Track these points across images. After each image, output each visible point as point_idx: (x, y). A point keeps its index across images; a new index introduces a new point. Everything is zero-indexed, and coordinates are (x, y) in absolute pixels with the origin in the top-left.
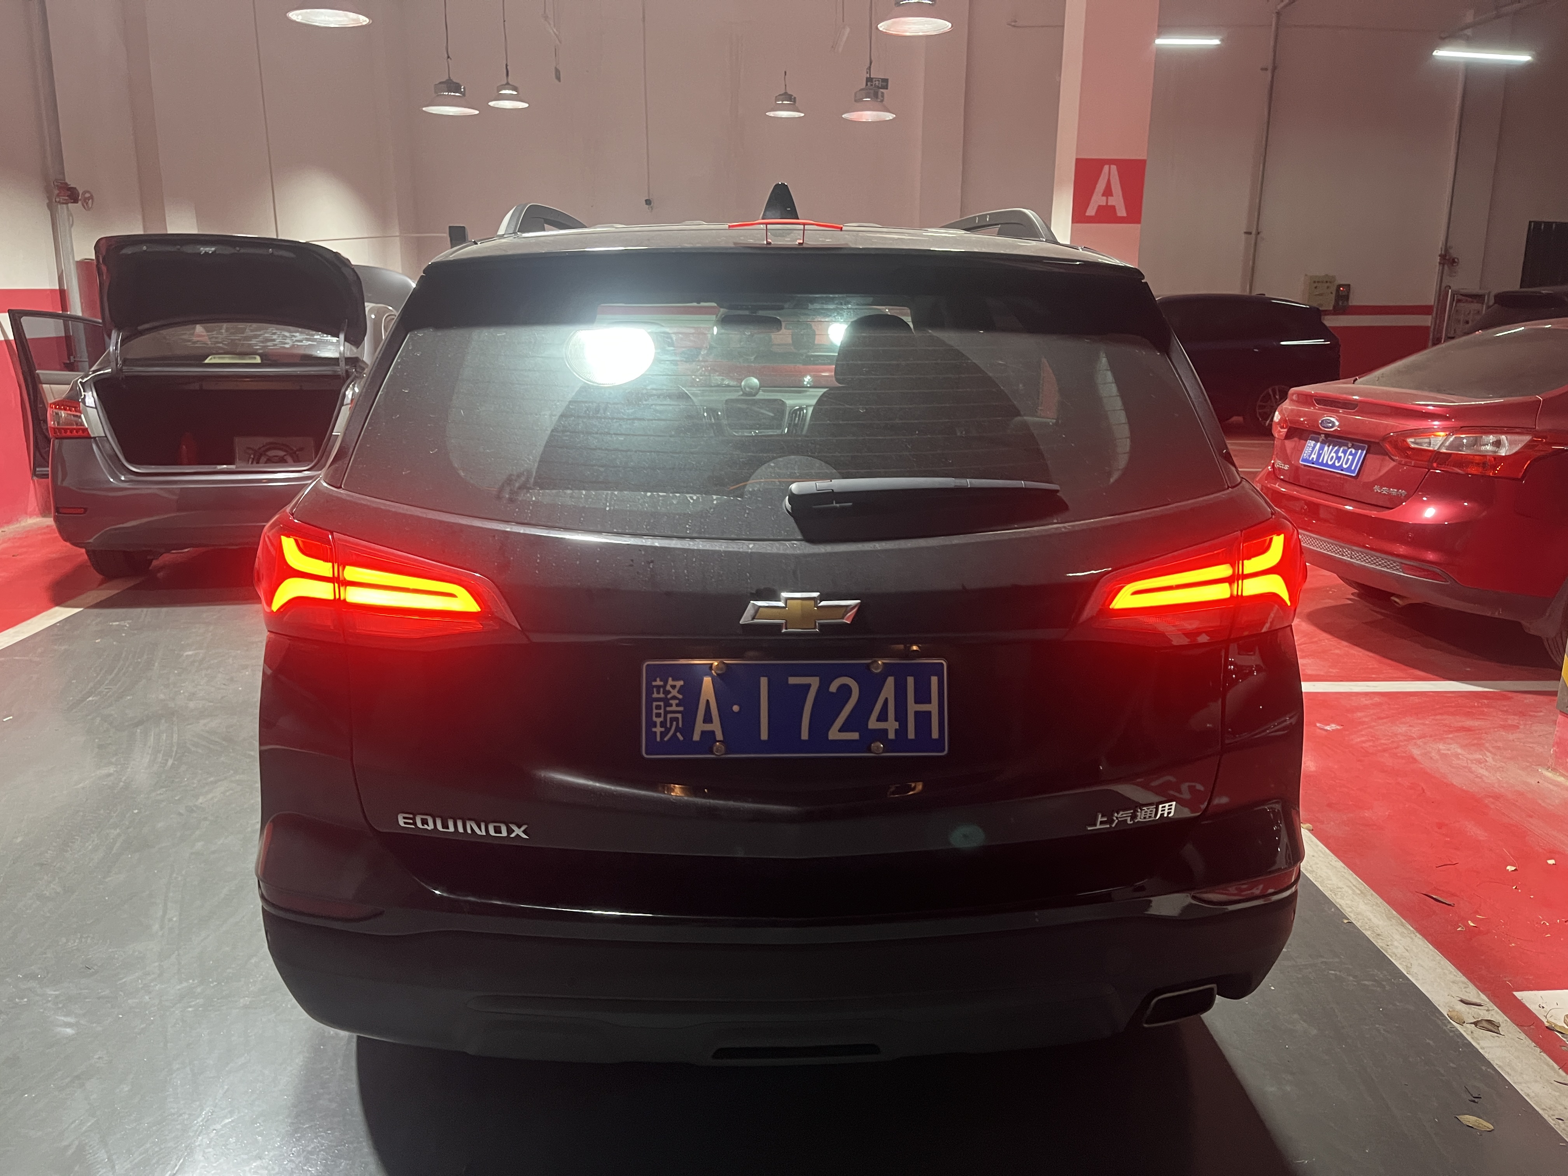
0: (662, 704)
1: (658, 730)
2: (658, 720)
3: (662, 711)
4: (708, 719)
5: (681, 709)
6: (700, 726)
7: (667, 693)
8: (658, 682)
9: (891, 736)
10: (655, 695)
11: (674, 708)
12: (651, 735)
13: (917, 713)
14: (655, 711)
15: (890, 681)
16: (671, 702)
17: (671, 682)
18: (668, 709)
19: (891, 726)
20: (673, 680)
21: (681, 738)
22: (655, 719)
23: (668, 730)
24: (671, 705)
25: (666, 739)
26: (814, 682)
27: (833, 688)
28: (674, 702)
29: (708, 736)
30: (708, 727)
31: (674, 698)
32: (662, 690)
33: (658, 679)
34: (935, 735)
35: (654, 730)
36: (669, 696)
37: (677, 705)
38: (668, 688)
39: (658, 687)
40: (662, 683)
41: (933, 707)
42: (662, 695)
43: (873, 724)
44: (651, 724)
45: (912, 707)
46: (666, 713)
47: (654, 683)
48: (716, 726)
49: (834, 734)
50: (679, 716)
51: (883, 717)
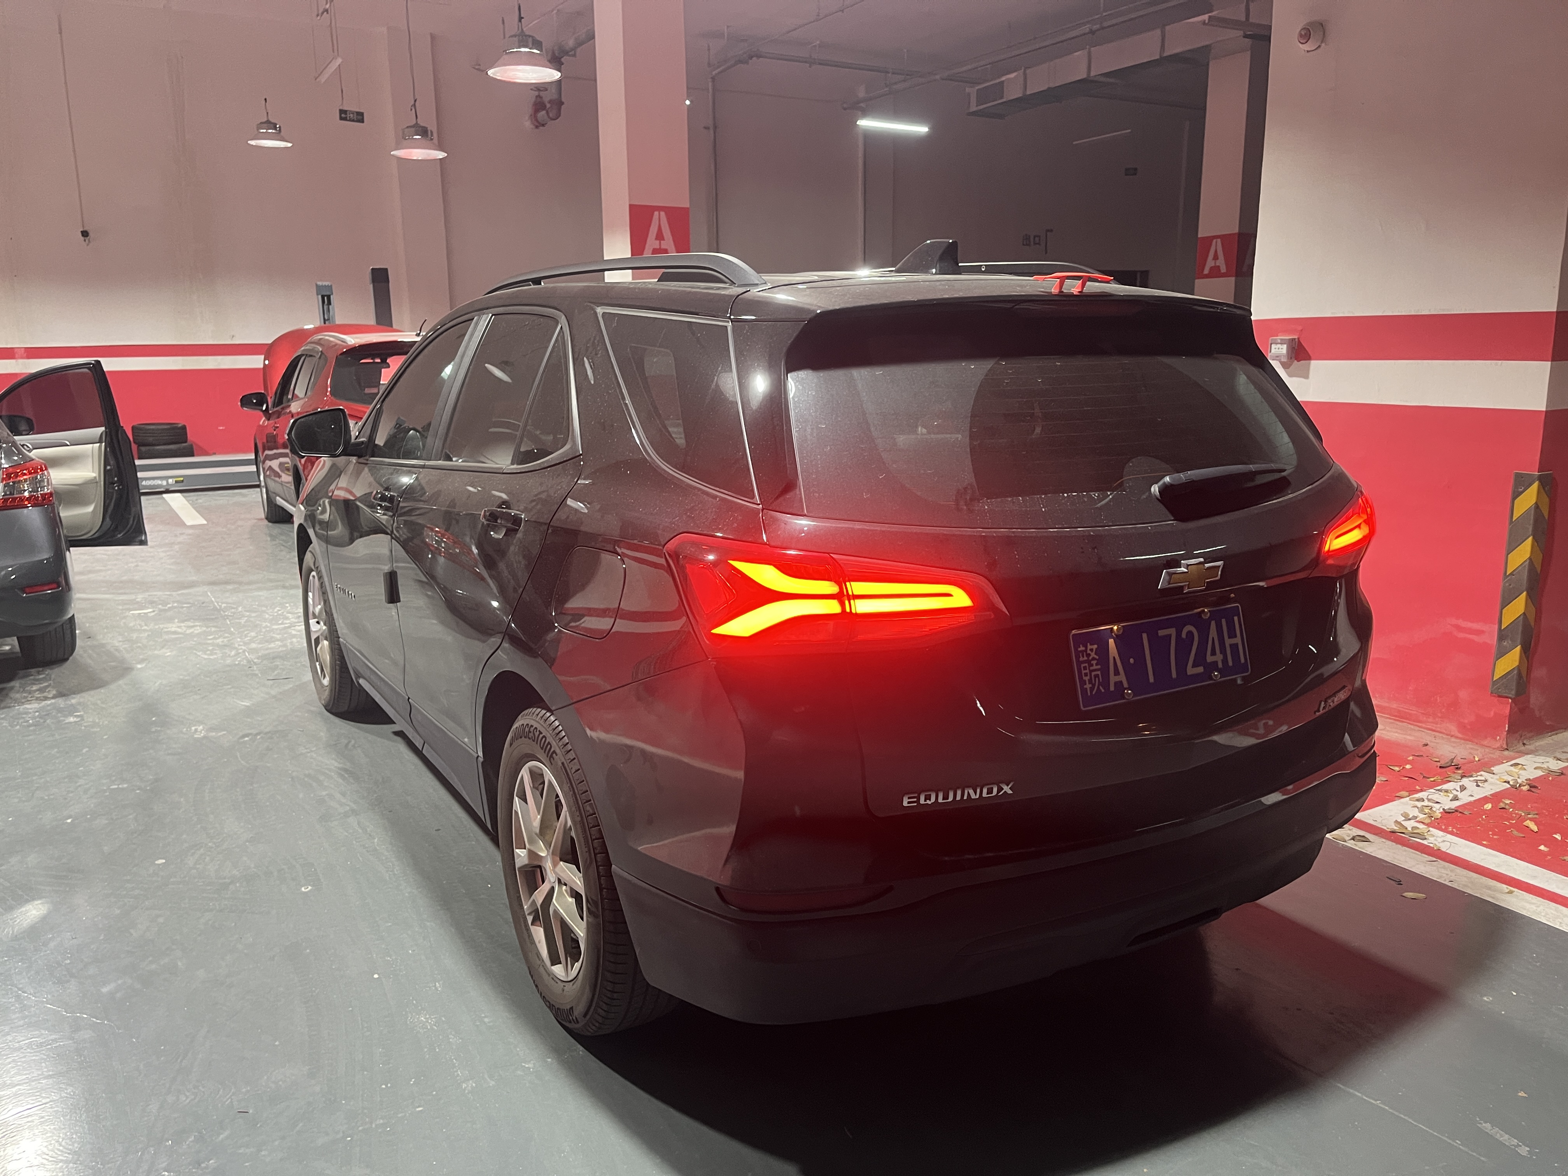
0: (1087, 665)
1: (1088, 686)
2: (1087, 679)
3: (1087, 671)
4: (1117, 673)
5: (1099, 667)
6: (1113, 679)
7: (1088, 655)
8: (1082, 648)
9: (1220, 665)
10: (1081, 659)
11: (1095, 667)
12: (1084, 691)
13: (1231, 645)
14: (1084, 672)
15: (1213, 623)
16: (1092, 662)
17: (1089, 647)
18: (1091, 668)
19: (1219, 658)
20: (1091, 645)
21: (1103, 691)
22: (1084, 678)
23: (1094, 685)
24: (1092, 665)
25: (1094, 693)
26: (1172, 631)
27: (1184, 635)
28: (1094, 662)
29: (1119, 684)
30: (1117, 679)
31: (1094, 659)
32: (1085, 653)
33: (1081, 646)
34: (1243, 661)
35: (1085, 687)
36: (1090, 658)
37: (1097, 664)
38: (1089, 652)
39: (1082, 652)
40: (1084, 649)
41: (1238, 640)
42: (1085, 658)
43: (1210, 659)
44: (1083, 683)
45: (1228, 642)
46: (1091, 671)
47: (1079, 649)
48: (1122, 677)
49: (1191, 671)
50: (1099, 673)
51: (1213, 653)
